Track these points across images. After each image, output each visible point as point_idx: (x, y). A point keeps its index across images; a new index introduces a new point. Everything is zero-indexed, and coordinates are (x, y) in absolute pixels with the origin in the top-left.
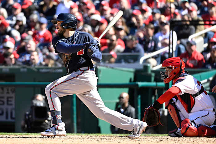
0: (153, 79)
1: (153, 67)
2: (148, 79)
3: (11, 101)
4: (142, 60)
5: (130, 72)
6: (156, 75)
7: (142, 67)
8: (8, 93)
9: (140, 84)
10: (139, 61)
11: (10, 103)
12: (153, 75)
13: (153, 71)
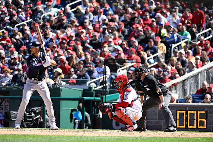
0: (94, 95)
1: (95, 88)
2: (91, 96)
3: (7, 108)
4: (88, 83)
5: (80, 91)
6: (96, 93)
7: (87, 88)
8: (5, 103)
9: (86, 98)
10: (86, 84)
11: (6, 109)
12: (94, 92)
13: (94, 91)
